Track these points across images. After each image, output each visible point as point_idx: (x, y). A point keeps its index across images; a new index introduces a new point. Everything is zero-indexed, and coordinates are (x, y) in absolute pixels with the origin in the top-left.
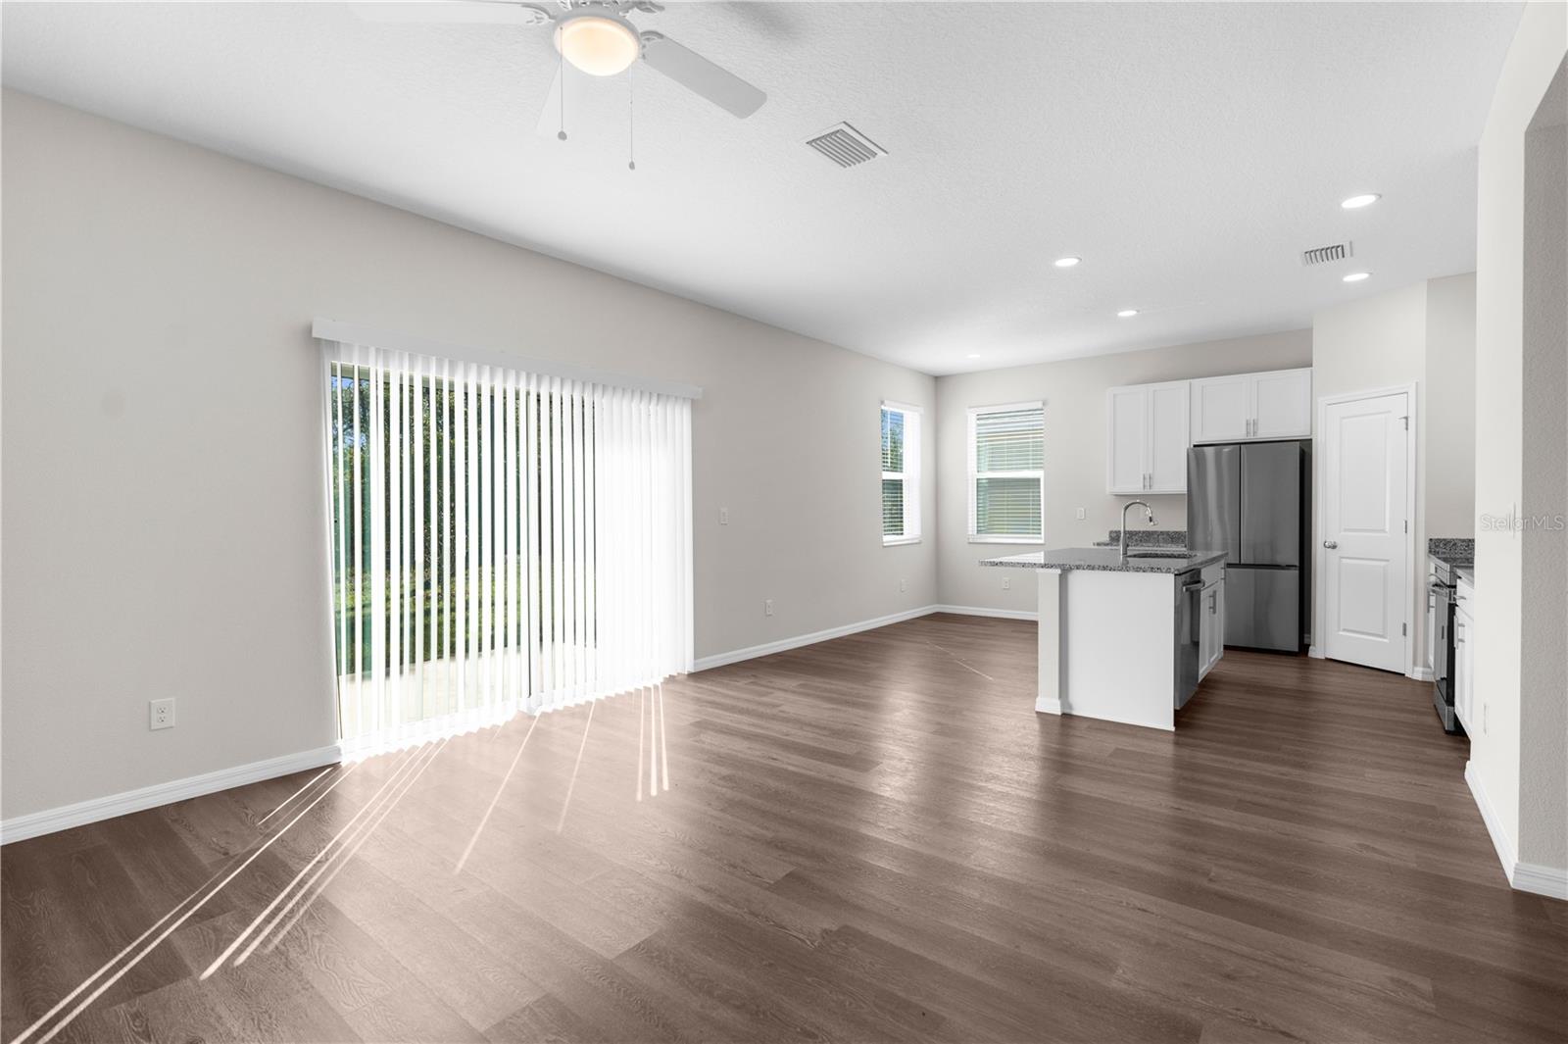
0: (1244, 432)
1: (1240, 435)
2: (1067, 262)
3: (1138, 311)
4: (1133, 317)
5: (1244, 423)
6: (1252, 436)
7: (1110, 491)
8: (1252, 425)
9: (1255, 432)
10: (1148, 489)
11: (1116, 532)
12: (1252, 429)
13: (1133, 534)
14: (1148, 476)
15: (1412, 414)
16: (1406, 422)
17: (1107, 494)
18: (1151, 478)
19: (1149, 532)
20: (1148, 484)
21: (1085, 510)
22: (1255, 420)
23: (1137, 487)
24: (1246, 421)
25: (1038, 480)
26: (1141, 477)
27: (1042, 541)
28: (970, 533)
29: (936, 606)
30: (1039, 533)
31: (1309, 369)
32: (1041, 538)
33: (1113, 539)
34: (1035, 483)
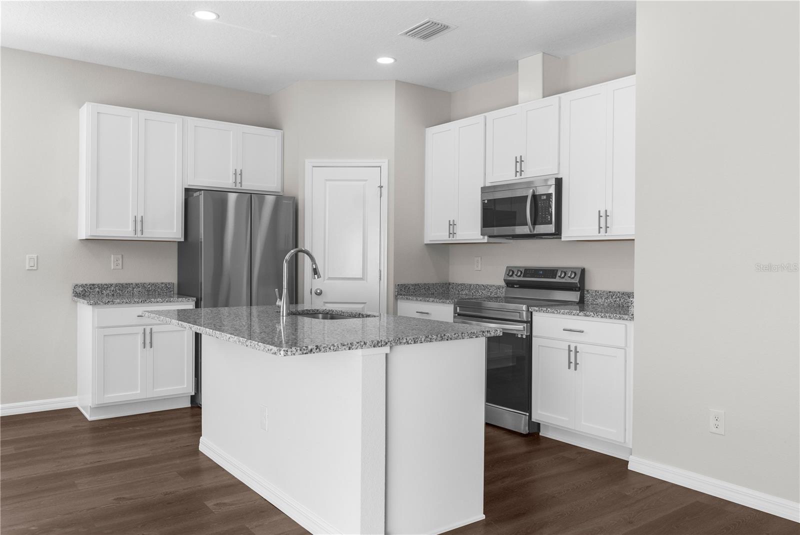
0: (232, 179)
1: (227, 183)
5: (231, 171)
6: (238, 187)
7: (89, 234)
8: (238, 175)
9: (241, 183)
10: (139, 234)
11: (82, 286)
12: (238, 180)
13: (103, 288)
14: (139, 219)
15: (385, 183)
16: (381, 191)
17: (79, 239)
18: (142, 221)
19: (122, 285)
20: (139, 228)
21: (37, 257)
22: (241, 170)
23: (126, 231)
24: (234, 170)
26: (131, 219)
31: (279, 133)
33: (77, 295)
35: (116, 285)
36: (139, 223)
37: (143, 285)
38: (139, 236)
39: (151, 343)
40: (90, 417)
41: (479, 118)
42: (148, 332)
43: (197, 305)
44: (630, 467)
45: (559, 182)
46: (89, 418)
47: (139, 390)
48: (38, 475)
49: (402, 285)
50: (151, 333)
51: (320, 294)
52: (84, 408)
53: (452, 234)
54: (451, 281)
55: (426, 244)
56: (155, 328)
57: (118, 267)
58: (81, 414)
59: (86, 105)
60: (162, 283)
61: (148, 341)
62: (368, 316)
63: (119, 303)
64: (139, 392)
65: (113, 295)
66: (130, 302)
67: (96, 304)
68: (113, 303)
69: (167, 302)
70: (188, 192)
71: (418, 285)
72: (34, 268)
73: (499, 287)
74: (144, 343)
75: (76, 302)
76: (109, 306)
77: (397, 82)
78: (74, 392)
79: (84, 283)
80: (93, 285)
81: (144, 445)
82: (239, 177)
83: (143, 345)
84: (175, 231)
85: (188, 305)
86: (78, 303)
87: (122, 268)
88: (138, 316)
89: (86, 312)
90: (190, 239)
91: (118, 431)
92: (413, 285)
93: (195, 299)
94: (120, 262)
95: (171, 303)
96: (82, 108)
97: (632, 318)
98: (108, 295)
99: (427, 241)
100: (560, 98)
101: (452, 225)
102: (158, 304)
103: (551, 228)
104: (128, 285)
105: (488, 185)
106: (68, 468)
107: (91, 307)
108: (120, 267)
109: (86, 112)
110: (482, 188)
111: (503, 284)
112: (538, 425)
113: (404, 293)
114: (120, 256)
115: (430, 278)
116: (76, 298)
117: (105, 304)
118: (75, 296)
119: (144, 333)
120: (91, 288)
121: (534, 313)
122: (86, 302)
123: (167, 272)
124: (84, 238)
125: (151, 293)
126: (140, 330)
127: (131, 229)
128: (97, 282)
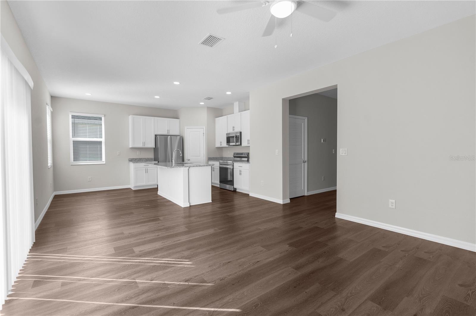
0: (167, 132)
1: (165, 133)
2: (177, 83)
3: (160, 97)
4: (158, 98)
5: (167, 130)
6: (168, 134)
8: (168, 131)
10: (144, 146)
11: (131, 159)
12: (168, 132)
13: (136, 159)
15: (205, 133)
18: (145, 143)
20: (144, 145)
21: (120, 152)
23: (141, 145)
25: (101, 142)
26: (142, 142)
27: (104, 163)
28: (71, 161)
29: (55, 192)
30: (102, 160)
31: (179, 120)
32: (104, 162)
33: (130, 161)
34: (100, 143)
35: (139, 159)
36: (144, 143)
37: (145, 159)
38: (144, 147)
41: (226, 117)
42: (146, 169)
43: (158, 162)
44: (250, 195)
45: (241, 133)
46: (133, 189)
47: (145, 183)
49: (209, 158)
51: (189, 160)
52: (132, 187)
53: (221, 145)
54: (223, 156)
56: (148, 169)
58: (131, 189)
61: (147, 171)
62: (188, 163)
63: (140, 163)
66: (142, 162)
67: (134, 163)
69: (151, 162)
70: (156, 135)
71: (214, 157)
72: (119, 155)
73: (232, 158)
75: (129, 163)
77: (207, 107)
78: (129, 184)
83: (145, 172)
85: (157, 162)
87: (140, 155)
88: (145, 166)
89: (132, 165)
90: (156, 147)
97: (250, 163)
98: (137, 161)
99: (216, 147)
100: (241, 113)
101: (221, 142)
103: (239, 143)
104: (141, 159)
105: (228, 133)
109: (130, 117)
110: (226, 134)
111: (233, 157)
112: (236, 189)
114: (139, 152)
115: (218, 156)
117: (136, 163)
121: (234, 163)
122: (132, 162)
123: (151, 155)
124: (131, 147)
125: (147, 160)
126: (145, 169)
127: (142, 145)
128: (134, 158)
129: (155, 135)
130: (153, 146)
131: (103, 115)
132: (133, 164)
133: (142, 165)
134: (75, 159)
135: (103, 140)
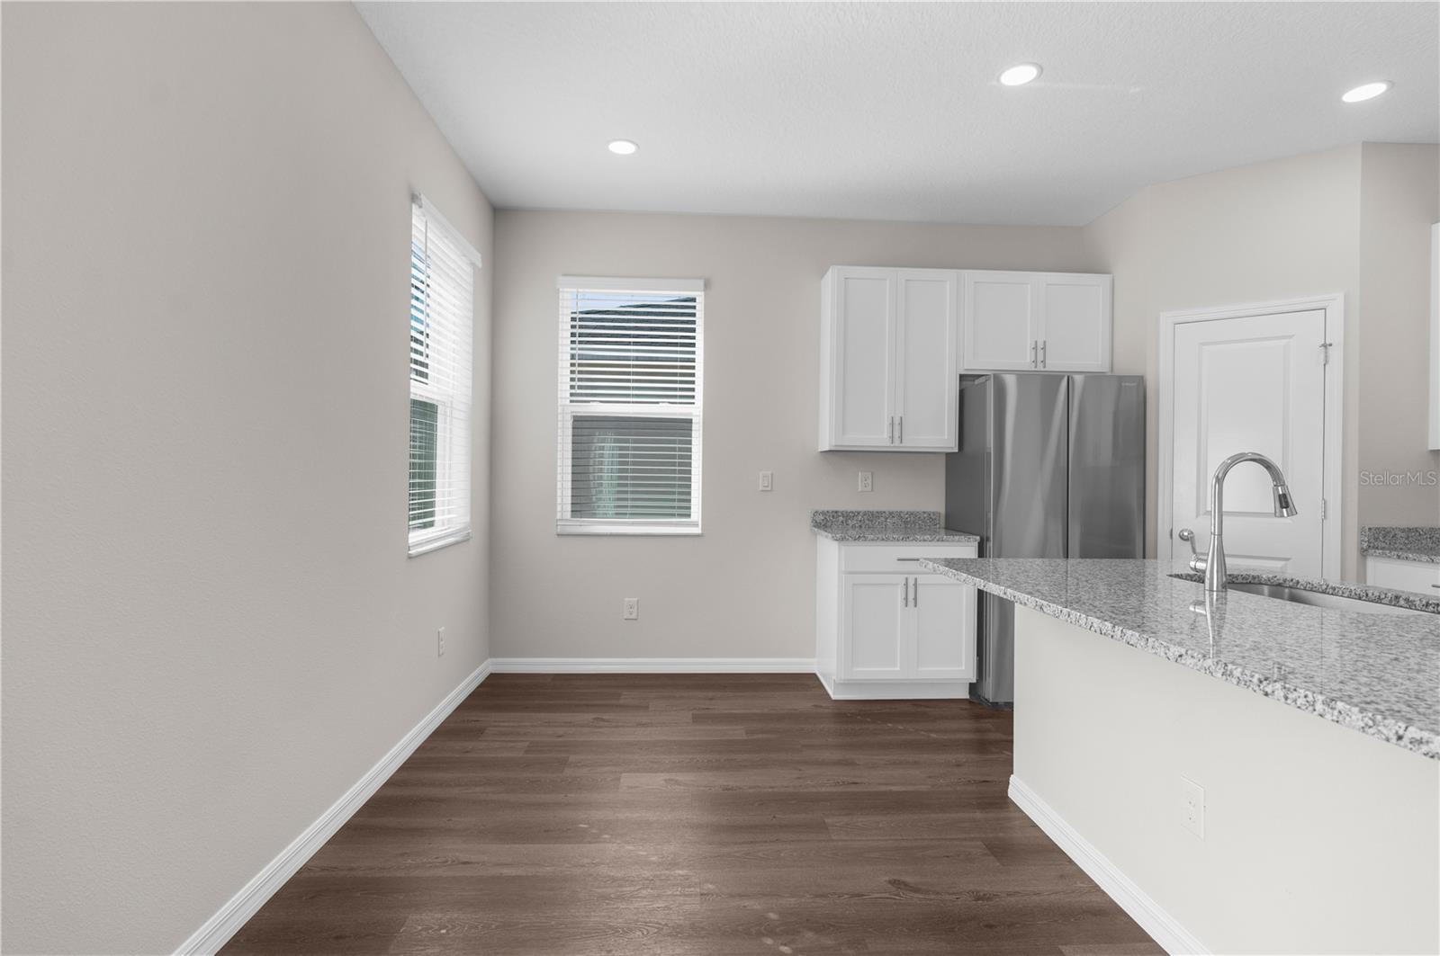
0: (1030, 357)
1: (1022, 363)
5: (1029, 344)
6: (1040, 367)
7: (834, 444)
8: (1040, 349)
9: (1043, 361)
10: (897, 443)
11: (823, 513)
12: (1040, 358)
13: (848, 516)
14: (897, 421)
15: (1336, 336)
16: (1326, 353)
17: (820, 450)
18: (901, 424)
19: (872, 513)
20: (897, 434)
21: (772, 475)
22: (1045, 342)
23: (878, 438)
24: (1034, 343)
25: (690, 421)
26: (887, 422)
27: (698, 530)
28: (559, 516)
29: (490, 660)
30: (689, 516)
31: (1105, 279)
32: (695, 525)
33: (817, 525)
34: (684, 425)
35: (865, 513)
36: (898, 426)
37: (899, 514)
38: (897, 446)
39: (915, 599)
40: (834, 695)
42: (911, 582)
43: (982, 553)
46: (833, 697)
47: (899, 665)
48: (776, 790)
50: (915, 585)
52: (824, 676)
55: (1432, 451)
56: (922, 579)
57: (865, 489)
58: (822, 686)
59: (830, 270)
60: (924, 513)
61: (912, 597)
63: (873, 540)
64: (898, 669)
65: (861, 526)
66: (888, 539)
67: (843, 539)
68: (866, 539)
69: (938, 541)
70: (964, 379)
71: (1416, 530)
72: (769, 489)
74: (906, 599)
75: (816, 535)
76: (860, 542)
77: (1367, 144)
78: (808, 652)
79: (826, 509)
80: (836, 512)
81: (916, 763)
82: (1040, 353)
83: (904, 602)
84: (946, 437)
85: (965, 549)
86: (818, 536)
87: (872, 490)
88: (899, 560)
89: (830, 551)
90: (967, 448)
91: (872, 727)
92: (1403, 530)
93: (978, 538)
94: (869, 481)
95: (943, 543)
96: (826, 276)
98: (855, 527)
102: (926, 543)
104: (879, 514)
106: (813, 786)
107: (836, 543)
108: (869, 488)
113: (1384, 545)
114: (870, 474)
116: (816, 529)
117: (855, 540)
118: (815, 526)
119: (906, 585)
120: (833, 517)
122: (830, 535)
123: (932, 499)
124: (827, 449)
125: (909, 526)
126: (901, 579)
127: (886, 434)
128: (840, 508)
129: (962, 377)
130: (946, 439)
131: (701, 283)
132: (836, 544)
133: (884, 555)
134: (582, 506)
135: (694, 411)
